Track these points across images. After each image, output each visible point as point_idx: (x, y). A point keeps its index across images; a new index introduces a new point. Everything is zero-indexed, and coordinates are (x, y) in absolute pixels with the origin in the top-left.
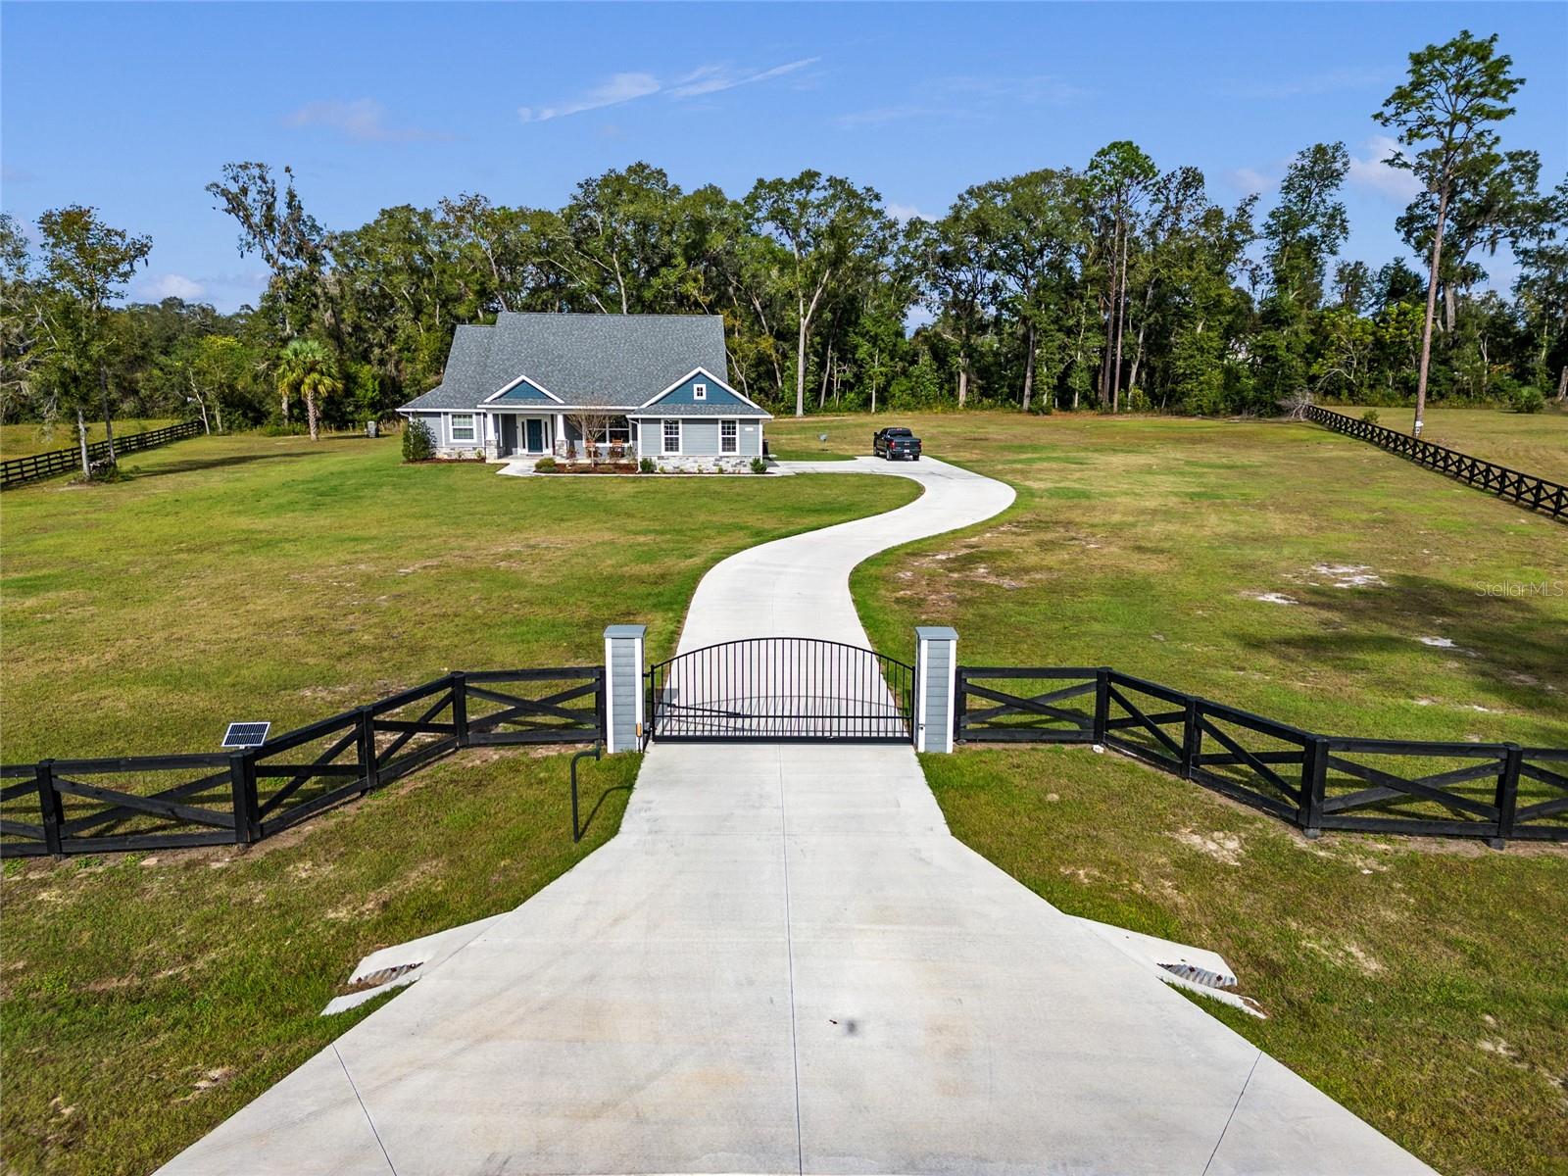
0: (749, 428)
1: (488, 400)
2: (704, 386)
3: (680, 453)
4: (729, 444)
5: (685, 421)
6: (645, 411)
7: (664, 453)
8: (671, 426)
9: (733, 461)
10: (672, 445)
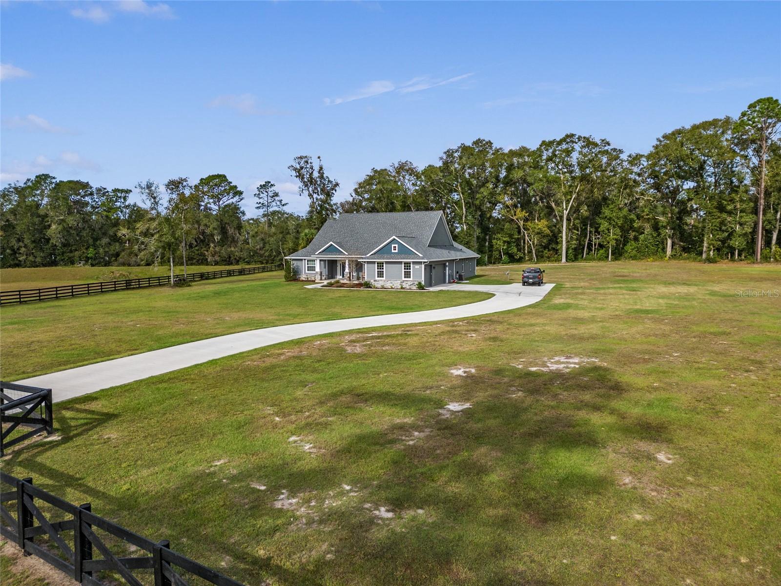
0: (417, 267)
1: (316, 253)
2: (397, 245)
3: (384, 279)
4: (407, 275)
5: (387, 263)
6: (368, 258)
7: (377, 278)
8: (380, 265)
9: (409, 283)
10: (380, 274)
